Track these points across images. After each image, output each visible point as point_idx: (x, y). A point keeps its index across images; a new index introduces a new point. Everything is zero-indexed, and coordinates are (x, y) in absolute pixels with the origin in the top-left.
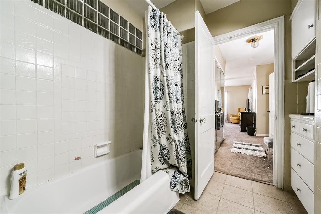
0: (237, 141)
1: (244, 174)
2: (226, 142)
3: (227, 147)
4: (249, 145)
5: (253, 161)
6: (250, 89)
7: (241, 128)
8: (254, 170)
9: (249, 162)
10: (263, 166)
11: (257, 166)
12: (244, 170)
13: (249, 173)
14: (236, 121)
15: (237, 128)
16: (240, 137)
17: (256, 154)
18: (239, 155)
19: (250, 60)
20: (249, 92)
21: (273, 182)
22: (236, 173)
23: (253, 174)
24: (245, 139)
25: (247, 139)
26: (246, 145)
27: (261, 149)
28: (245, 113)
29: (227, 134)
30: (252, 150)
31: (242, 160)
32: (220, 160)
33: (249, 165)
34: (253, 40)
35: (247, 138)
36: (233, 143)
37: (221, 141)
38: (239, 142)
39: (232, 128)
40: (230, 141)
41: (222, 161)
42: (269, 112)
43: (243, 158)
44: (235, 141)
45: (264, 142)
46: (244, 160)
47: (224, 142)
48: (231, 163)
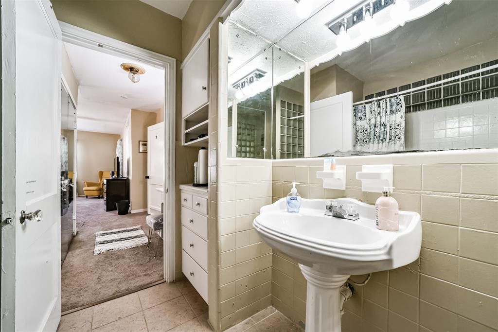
0: (102, 230)
1: (123, 287)
2: (81, 237)
3: (85, 248)
4: (123, 232)
5: (133, 257)
6: (119, 142)
7: (107, 204)
8: (138, 271)
9: (128, 261)
10: (148, 260)
11: (140, 263)
12: (123, 279)
13: (131, 282)
14: (96, 194)
15: (98, 206)
16: (106, 221)
17: (136, 244)
18: (110, 256)
19: (124, 98)
20: (118, 146)
21: (164, 277)
22: (110, 292)
23: (138, 279)
24: (114, 224)
25: (117, 223)
26: (118, 232)
27: (141, 232)
28: (113, 180)
29: (82, 221)
30: (128, 238)
31: (117, 262)
32: (72, 283)
33: (129, 267)
34: (132, 69)
35: (118, 221)
36: (95, 236)
37: (70, 239)
38: (106, 230)
39: (88, 208)
40: (88, 233)
41: (77, 281)
42: (148, 177)
43: (118, 257)
44: (99, 231)
45: (148, 223)
46: (121, 260)
47: (75, 239)
48: (98, 278)
